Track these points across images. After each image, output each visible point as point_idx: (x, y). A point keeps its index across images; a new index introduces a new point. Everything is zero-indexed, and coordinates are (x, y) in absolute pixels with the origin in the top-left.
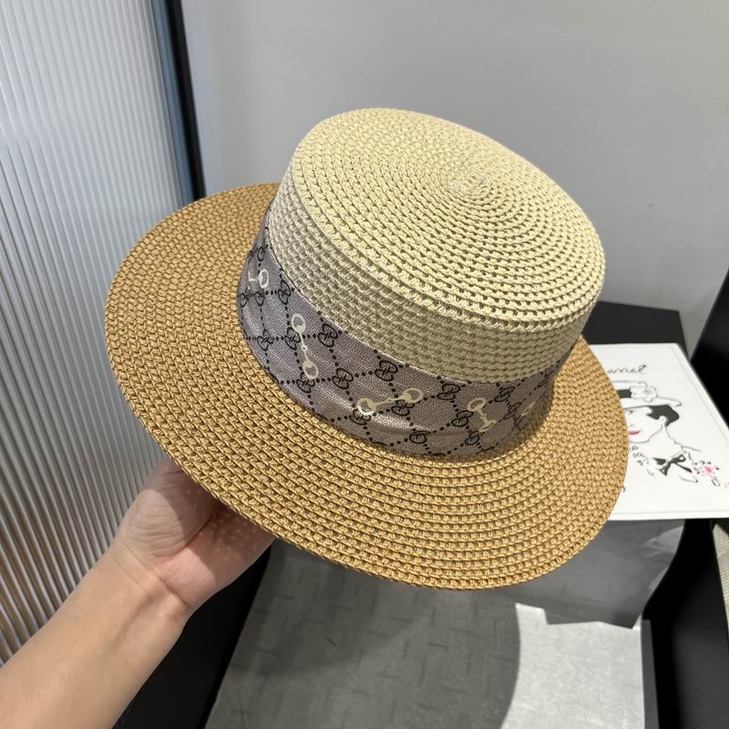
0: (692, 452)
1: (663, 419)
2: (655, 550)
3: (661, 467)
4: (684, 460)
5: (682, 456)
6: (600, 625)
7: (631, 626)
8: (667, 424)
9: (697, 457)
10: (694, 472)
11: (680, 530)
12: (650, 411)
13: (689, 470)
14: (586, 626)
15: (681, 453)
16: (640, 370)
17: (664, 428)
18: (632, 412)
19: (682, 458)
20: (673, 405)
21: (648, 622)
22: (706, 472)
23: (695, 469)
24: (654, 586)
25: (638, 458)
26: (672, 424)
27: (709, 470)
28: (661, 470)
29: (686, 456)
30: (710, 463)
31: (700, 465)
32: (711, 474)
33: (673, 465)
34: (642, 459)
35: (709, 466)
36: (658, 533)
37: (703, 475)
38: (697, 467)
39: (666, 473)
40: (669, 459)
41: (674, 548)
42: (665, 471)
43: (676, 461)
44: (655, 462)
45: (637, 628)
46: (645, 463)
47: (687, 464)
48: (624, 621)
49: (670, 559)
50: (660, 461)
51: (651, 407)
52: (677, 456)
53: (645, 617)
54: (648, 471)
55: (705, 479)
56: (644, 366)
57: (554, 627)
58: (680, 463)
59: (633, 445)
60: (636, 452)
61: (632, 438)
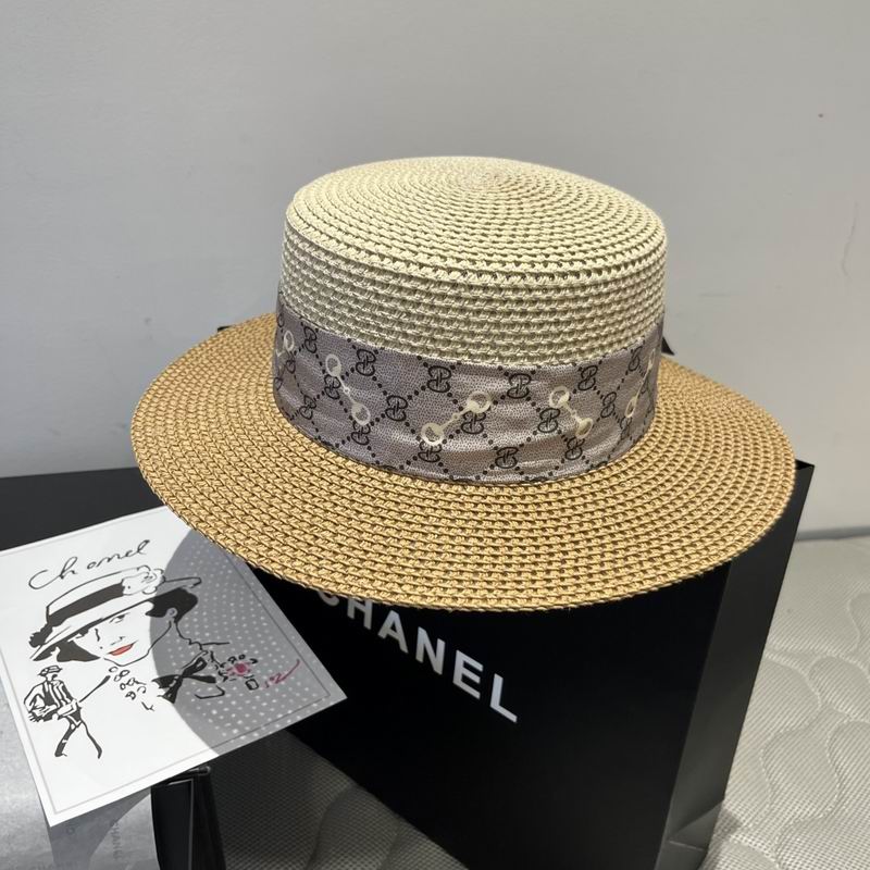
0: (217, 649)
1: (172, 613)
3: (166, 690)
4: (205, 665)
8: (177, 619)
9: (222, 655)
10: (219, 680)
12: (149, 606)
13: (211, 680)
15: (200, 656)
16: (139, 550)
17: (173, 625)
18: (123, 616)
19: (199, 665)
20: (188, 587)
22: (236, 674)
23: (220, 674)
25: (128, 689)
26: (185, 617)
27: (241, 668)
28: (165, 697)
29: (207, 658)
30: (243, 657)
31: (230, 665)
32: (245, 674)
33: (185, 680)
34: (134, 688)
35: (240, 662)
37: (232, 680)
38: (224, 670)
39: (173, 697)
40: (180, 673)
42: (173, 694)
43: (190, 672)
44: (157, 686)
46: (139, 693)
47: (210, 670)
50: (166, 681)
51: (153, 600)
52: (193, 664)
54: (144, 705)
55: (235, 685)
56: (147, 542)
58: (201, 674)
59: (121, 669)
60: (124, 680)
61: (121, 659)
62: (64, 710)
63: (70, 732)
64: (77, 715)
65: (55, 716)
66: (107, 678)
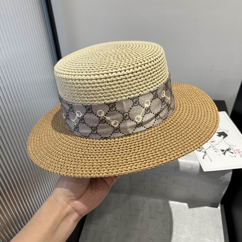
0: (233, 147)
1: (222, 137)
2: (223, 180)
3: (223, 152)
4: (231, 149)
5: (229, 148)
6: (207, 207)
7: (217, 207)
8: (224, 138)
9: (235, 148)
10: (234, 153)
11: (231, 173)
12: (217, 134)
13: (232, 153)
14: (202, 208)
15: (229, 147)
17: (223, 140)
19: (230, 149)
20: (225, 132)
21: (223, 205)
22: (238, 153)
23: (234, 152)
24: (224, 193)
26: (225, 138)
27: (239, 152)
28: (223, 153)
29: (231, 148)
30: (239, 150)
31: (236, 151)
32: (240, 154)
33: (227, 152)
34: (216, 150)
35: (239, 151)
36: (224, 175)
37: (238, 154)
38: (235, 152)
39: (225, 154)
40: (225, 150)
41: (229, 179)
42: (224, 154)
43: (228, 150)
44: (221, 151)
45: (219, 208)
46: (217, 152)
47: (231, 151)
48: (215, 205)
49: (229, 183)
50: (223, 151)
51: (218, 133)
52: (228, 148)
53: (221, 204)
54: (218, 154)
55: (238, 156)
57: (191, 209)
58: (229, 151)
59: (213, 146)
60: (214, 148)
61: (212, 143)
62: (203, 150)
63: (205, 155)
64: (205, 152)
65: (201, 151)
66: (210, 147)
